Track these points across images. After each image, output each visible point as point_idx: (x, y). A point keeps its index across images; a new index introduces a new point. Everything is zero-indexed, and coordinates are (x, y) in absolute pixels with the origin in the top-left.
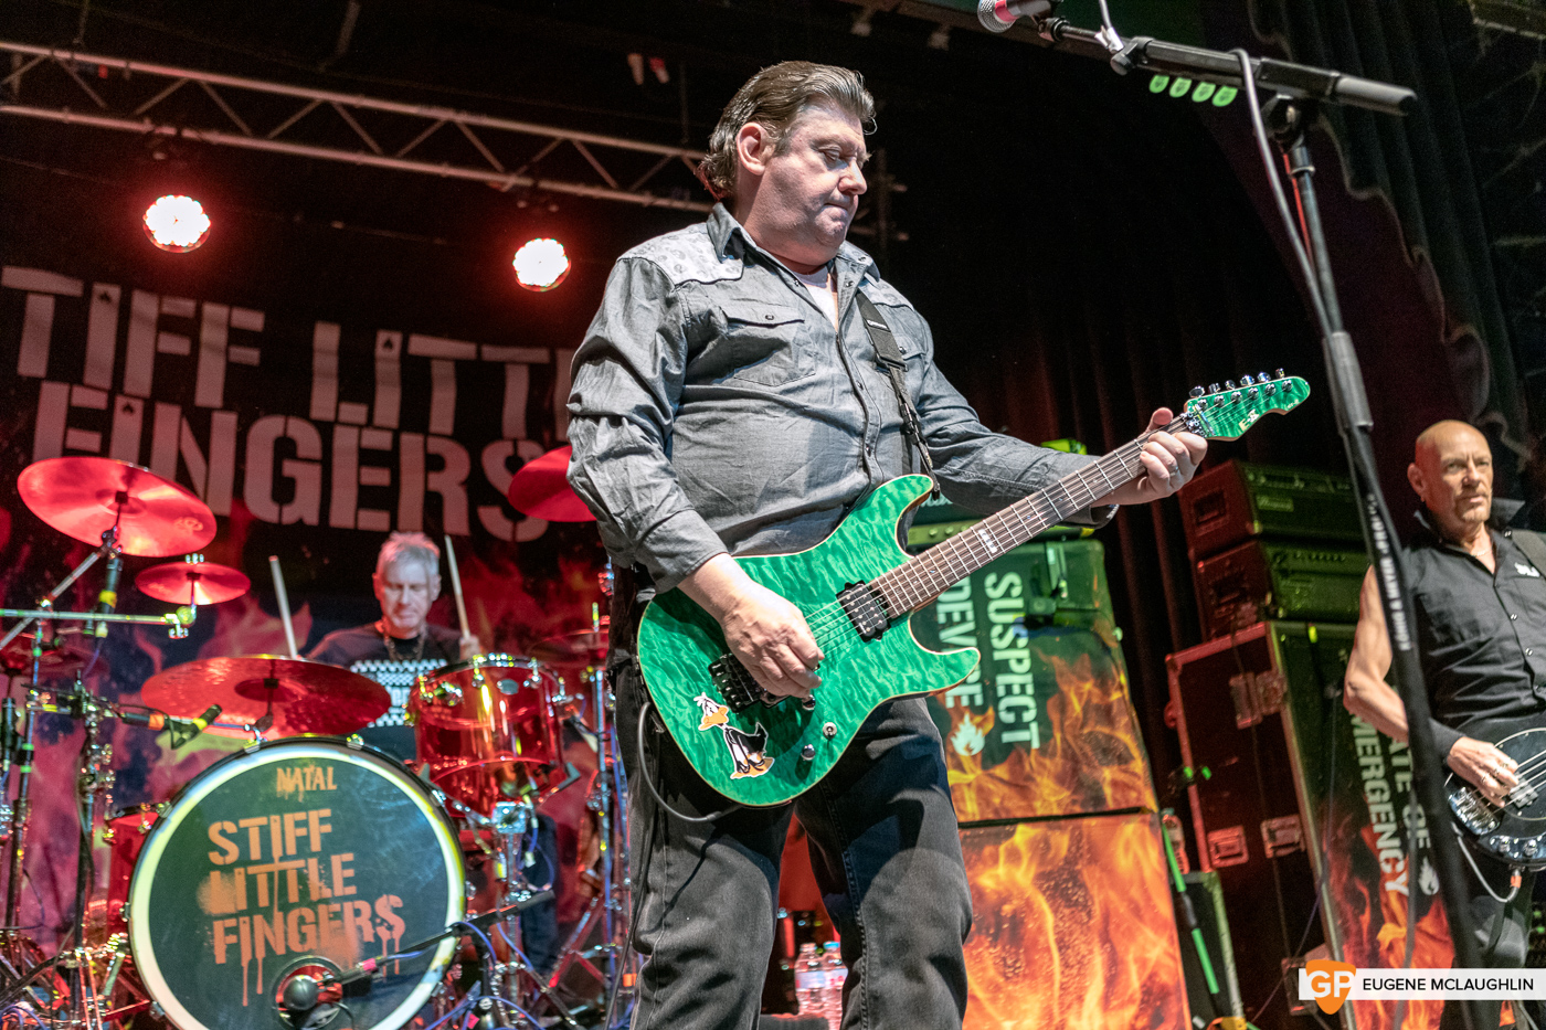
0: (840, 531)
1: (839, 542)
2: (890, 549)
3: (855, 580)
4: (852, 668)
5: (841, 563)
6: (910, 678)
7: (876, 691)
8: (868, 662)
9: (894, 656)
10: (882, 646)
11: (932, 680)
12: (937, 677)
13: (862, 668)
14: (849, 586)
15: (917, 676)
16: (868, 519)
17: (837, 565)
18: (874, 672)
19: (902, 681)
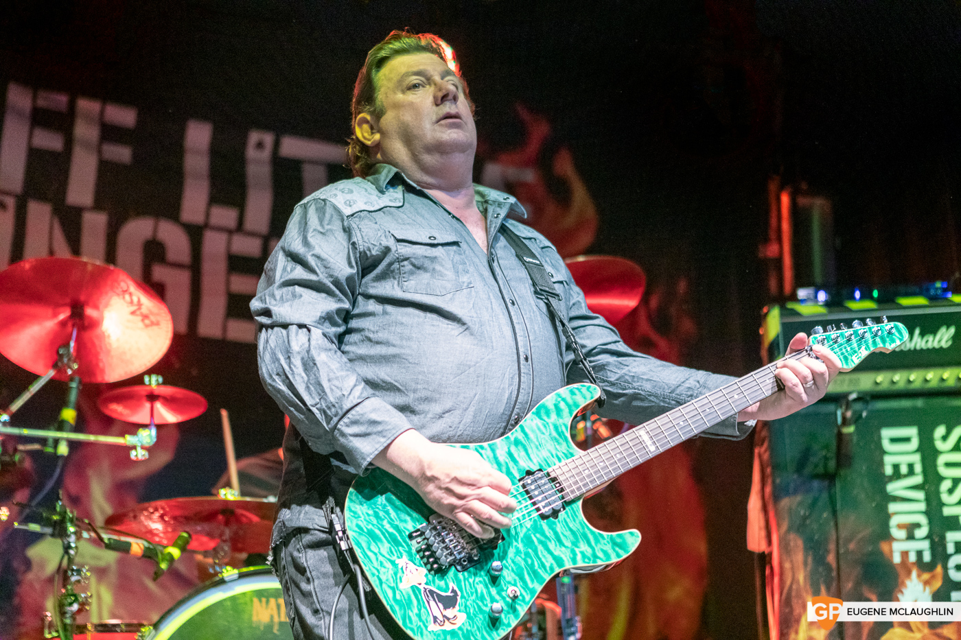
0: (522, 427)
1: (520, 436)
2: (564, 444)
3: (534, 468)
4: (533, 542)
5: (523, 453)
6: (582, 553)
7: (553, 562)
8: (546, 537)
9: (568, 533)
10: (559, 524)
11: (600, 554)
12: (605, 553)
13: (541, 542)
14: (529, 473)
15: (589, 551)
16: (545, 418)
17: (519, 454)
18: (552, 546)
19: (575, 554)
